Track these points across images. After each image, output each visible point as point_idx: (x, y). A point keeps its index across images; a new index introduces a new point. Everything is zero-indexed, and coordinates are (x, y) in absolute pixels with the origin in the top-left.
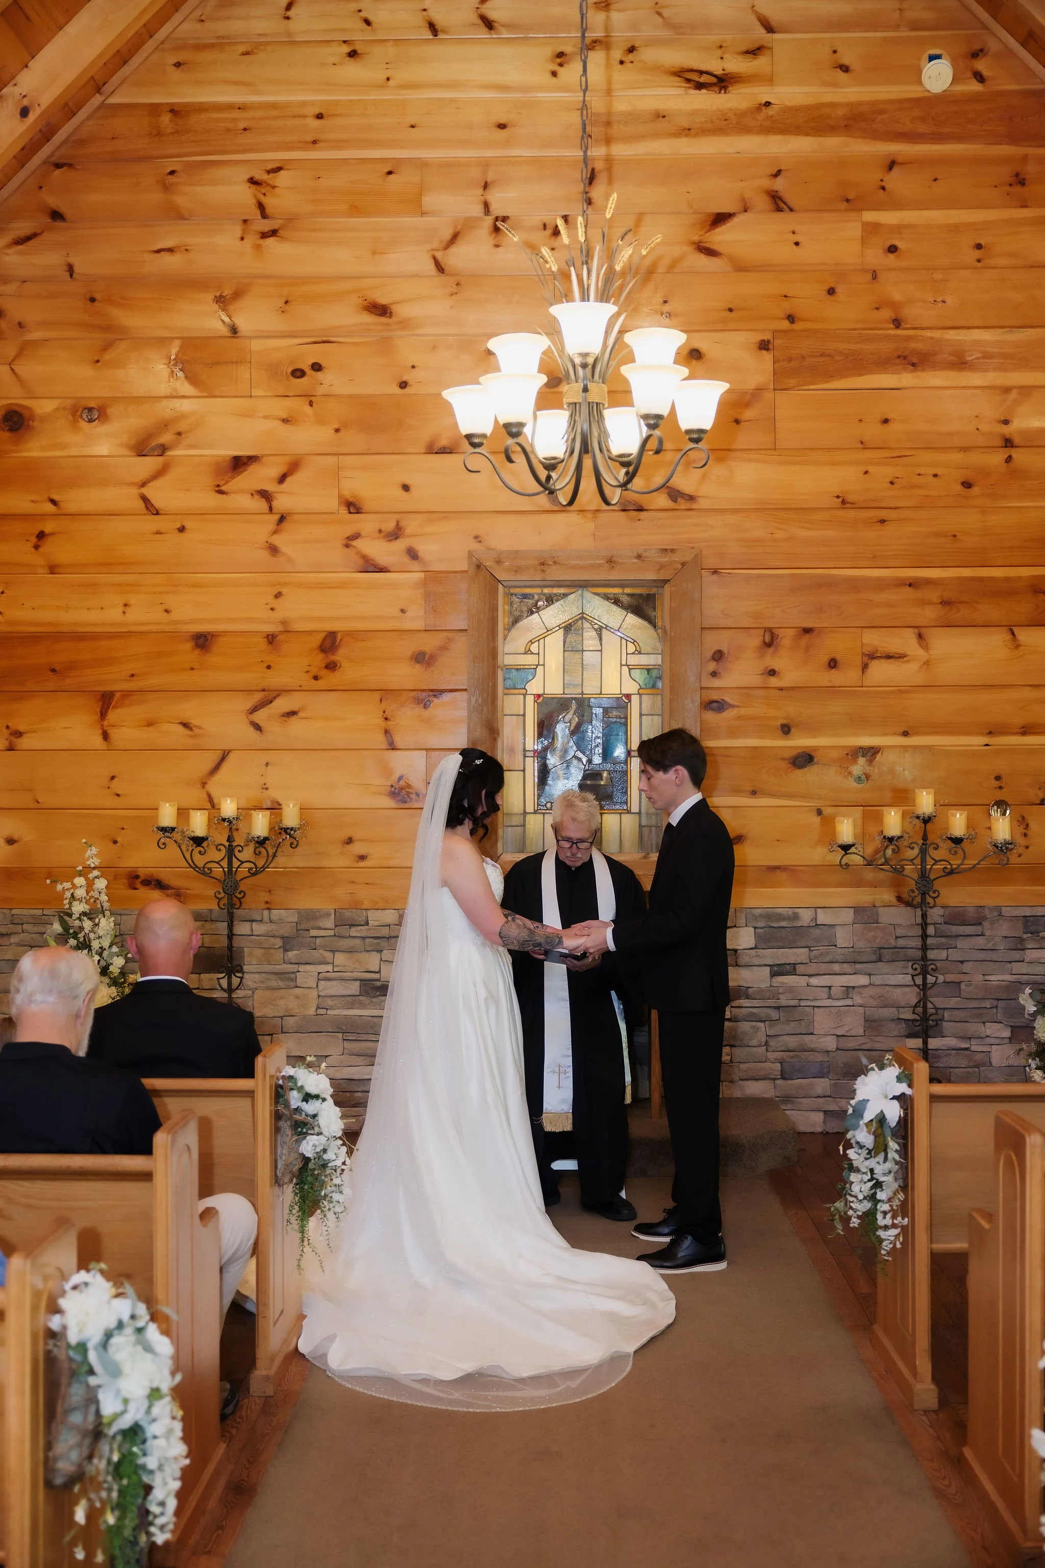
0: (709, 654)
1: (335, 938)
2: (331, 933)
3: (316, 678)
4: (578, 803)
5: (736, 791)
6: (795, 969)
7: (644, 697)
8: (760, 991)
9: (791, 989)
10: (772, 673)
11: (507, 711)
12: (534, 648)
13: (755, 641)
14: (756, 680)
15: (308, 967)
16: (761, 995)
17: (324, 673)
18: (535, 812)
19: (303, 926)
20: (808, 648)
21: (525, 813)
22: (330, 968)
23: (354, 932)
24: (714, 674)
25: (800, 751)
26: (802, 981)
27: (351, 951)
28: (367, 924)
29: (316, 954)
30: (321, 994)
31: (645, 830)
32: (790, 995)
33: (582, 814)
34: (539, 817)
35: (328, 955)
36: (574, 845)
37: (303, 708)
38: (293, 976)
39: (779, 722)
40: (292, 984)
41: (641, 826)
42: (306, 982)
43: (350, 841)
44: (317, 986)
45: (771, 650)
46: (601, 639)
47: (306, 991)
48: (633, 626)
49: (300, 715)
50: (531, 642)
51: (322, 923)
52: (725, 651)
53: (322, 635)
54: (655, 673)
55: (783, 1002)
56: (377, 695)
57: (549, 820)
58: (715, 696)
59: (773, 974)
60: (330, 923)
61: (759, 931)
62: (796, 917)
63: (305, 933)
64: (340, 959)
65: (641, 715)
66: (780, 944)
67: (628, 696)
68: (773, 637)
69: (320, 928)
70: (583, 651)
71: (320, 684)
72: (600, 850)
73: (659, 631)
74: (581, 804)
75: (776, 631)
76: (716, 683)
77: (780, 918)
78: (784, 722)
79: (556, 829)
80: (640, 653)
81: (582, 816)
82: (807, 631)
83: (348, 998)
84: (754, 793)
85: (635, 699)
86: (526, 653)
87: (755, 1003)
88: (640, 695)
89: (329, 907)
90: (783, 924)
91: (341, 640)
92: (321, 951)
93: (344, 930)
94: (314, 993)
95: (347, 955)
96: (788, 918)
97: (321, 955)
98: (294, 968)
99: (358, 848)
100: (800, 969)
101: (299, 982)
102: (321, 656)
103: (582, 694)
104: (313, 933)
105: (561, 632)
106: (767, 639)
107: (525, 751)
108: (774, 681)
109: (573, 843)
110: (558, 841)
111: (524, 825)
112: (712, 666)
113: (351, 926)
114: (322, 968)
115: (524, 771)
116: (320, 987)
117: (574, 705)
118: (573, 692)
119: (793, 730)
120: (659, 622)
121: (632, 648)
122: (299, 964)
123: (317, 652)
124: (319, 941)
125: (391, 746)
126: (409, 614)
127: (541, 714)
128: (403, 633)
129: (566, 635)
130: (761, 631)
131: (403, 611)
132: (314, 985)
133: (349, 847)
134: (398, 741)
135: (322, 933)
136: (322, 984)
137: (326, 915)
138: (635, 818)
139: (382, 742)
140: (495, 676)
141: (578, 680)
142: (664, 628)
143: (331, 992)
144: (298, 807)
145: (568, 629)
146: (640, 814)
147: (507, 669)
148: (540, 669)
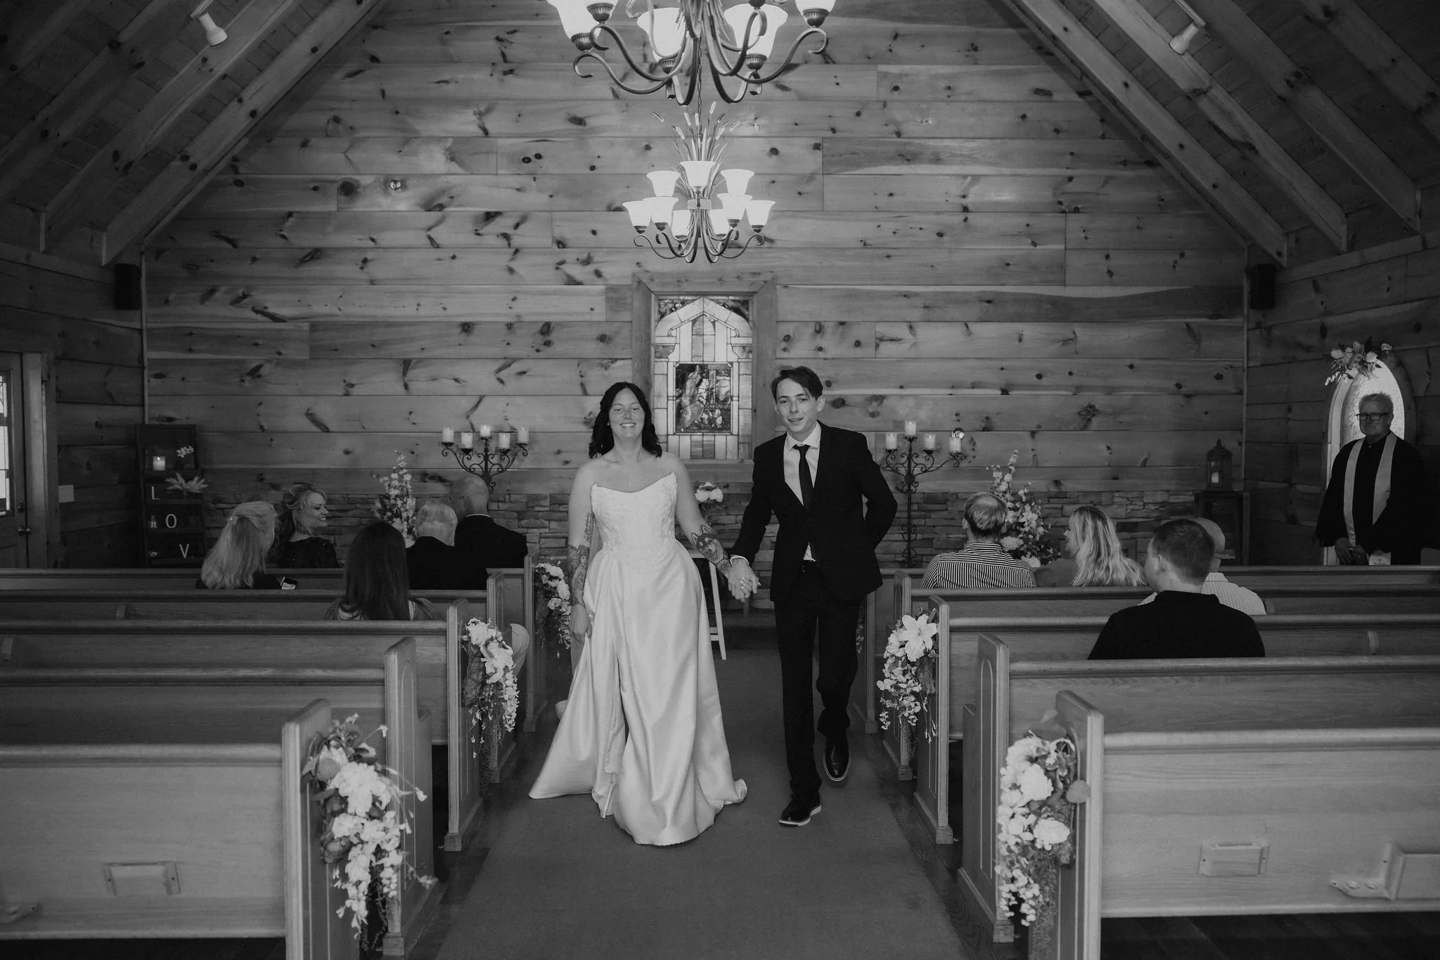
0: (781, 338)
1: (550, 513)
2: (548, 509)
3: (538, 351)
7: (741, 364)
10: (820, 349)
11: (657, 372)
12: (673, 333)
13: (811, 330)
14: (811, 354)
15: (534, 530)
17: (542, 348)
18: (674, 434)
19: (530, 505)
20: (842, 334)
21: (668, 435)
22: (547, 530)
24: (785, 350)
25: (837, 397)
27: (560, 520)
29: (538, 522)
30: (542, 546)
31: (741, 446)
35: (547, 523)
37: (530, 370)
41: (739, 443)
43: (559, 452)
44: (539, 542)
45: (819, 335)
46: (715, 328)
48: (735, 320)
49: (528, 373)
50: (672, 330)
51: (542, 503)
52: (792, 335)
53: (541, 324)
54: (748, 349)
56: (576, 362)
60: (547, 503)
63: (531, 509)
64: (554, 525)
65: (739, 375)
67: (732, 363)
68: (821, 327)
69: (541, 506)
70: (703, 335)
71: (541, 354)
73: (751, 323)
75: (823, 323)
76: (785, 355)
80: (739, 336)
82: (842, 323)
83: (559, 549)
85: (735, 365)
86: (668, 336)
88: (739, 362)
89: (546, 492)
91: (553, 327)
92: (542, 520)
93: (553, 507)
94: (537, 546)
95: (558, 522)
97: (542, 522)
99: (563, 457)
102: (542, 337)
103: (703, 361)
104: (537, 509)
105: (690, 323)
106: (818, 329)
107: (668, 397)
108: (821, 354)
112: (784, 345)
113: (560, 505)
116: (541, 542)
117: (698, 369)
118: (697, 361)
119: (833, 385)
120: (751, 319)
121: (734, 334)
122: (528, 528)
123: (538, 335)
124: (540, 514)
125: (585, 393)
126: (596, 311)
127: (677, 374)
128: (591, 323)
129: (693, 326)
130: (814, 324)
131: (592, 309)
132: (537, 541)
133: (558, 456)
134: (589, 391)
135: (541, 509)
136: (543, 540)
137: (546, 498)
138: (736, 437)
139: (579, 390)
140: (649, 350)
141: (701, 354)
142: (753, 322)
143: (547, 545)
144: (527, 431)
145: (694, 322)
146: (738, 435)
147: (657, 346)
148: (677, 346)
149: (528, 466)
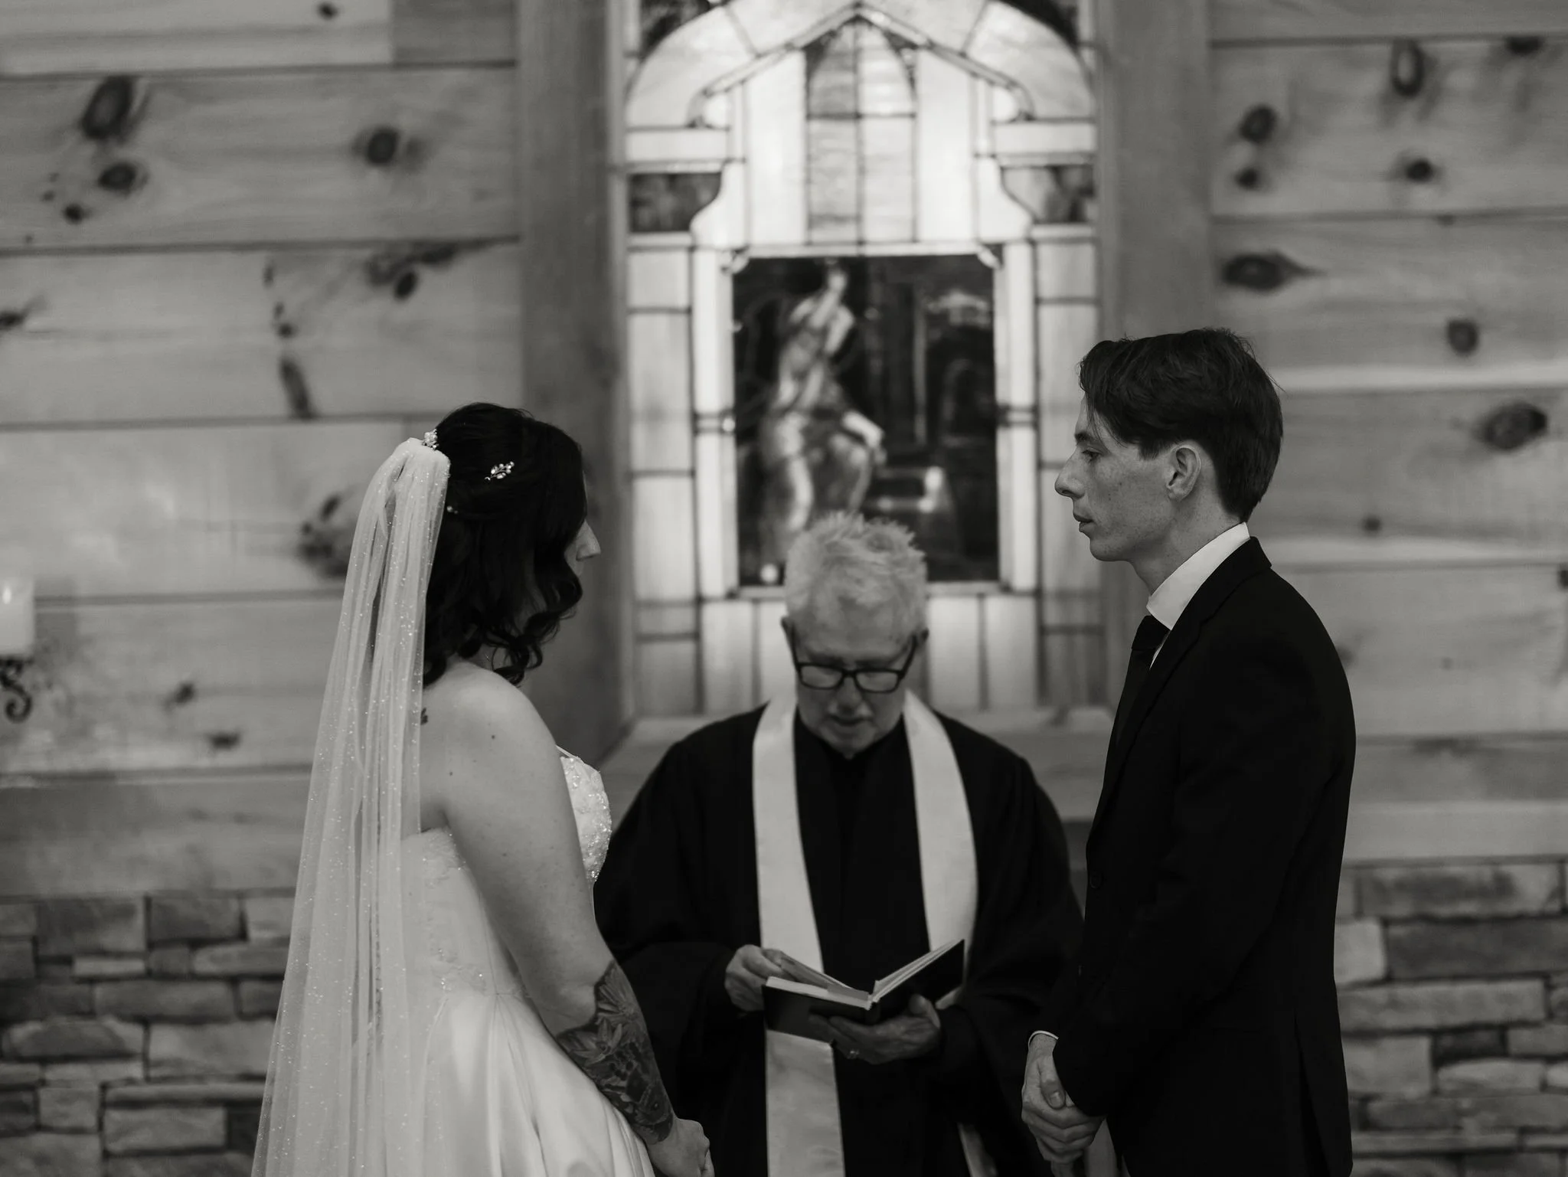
0: (1234, 117)
1: (152, 985)
2: (137, 966)
3: (74, 214)
4: (859, 551)
5: (1321, 523)
6: (1503, 1040)
7: (1046, 252)
8: (1404, 1107)
9: (1489, 1098)
10: (1420, 171)
11: (638, 296)
12: (716, 110)
13: (1372, 82)
14: (1377, 195)
15: (71, 1071)
16: (1408, 1118)
17: (92, 198)
18: (731, 596)
19: (52, 949)
20: (1524, 99)
21: (699, 601)
22: (135, 1070)
23: (204, 962)
24: (1249, 179)
25: (1507, 399)
26: (1529, 1074)
27: (196, 1019)
28: (242, 935)
29: (90, 1030)
30: (116, 1147)
31: (1055, 643)
32: (1491, 1118)
33: (872, 584)
34: (742, 611)
35: (130, 1034)
36: (849, 681)
37: (38, 305)
38: (26, 1097)
39: (1439, 320)
40: (28, 1120)
41: (1042, 631)
42: (65, 1116)
43: (186, 693)
44: (101, 1125)
45: (1412, 106)
46: (912, 81)
47: (67, 1141)
48: (1007, 42)
49: (33, 323)
50: (707, 93)
51: (109, 939)
52: (1280, 107)
53: (87, 89)
54: (1074, 179)
55: (1473, 1136)
56: (257, 262)
57: (774, 613)
58: (1254, 245)
59: (1440, 1059)
60: (132, 936)
61: (1397, 931)
62: (1503, 887)
63: (55, 970)
64: (166, 1043)
65: (1037, 301)
66: (1459, 967)
67: (997, 249)
68: (1422, 63)
69: (103, 953)
70: (858, 116)
71: (88, 232)
72: (925, 698)
73: (1087, 55)
74: (870, 557)
75: (1429, 48)
76: (1253, 204)
77: (1455, 888)
78: (1458, 314)
79: (793, 631)
80: (1029, 118)
81: (868, 594)
82: (1522, 47)
83: (194, 1160)
84: (1372, 526)
85: (1018, 258)
86: (692, 125)
87: (1392, 1142)
88: (1032, 243)
89: (133, 887)
90: (1468, 908)
91: (146, 101)
92: (111, 1022)
93: (174, 959)
94: (91, 1147)
95: (187, 1033)
96: (1479, 892)
97: (110, 1032)
98: (32, 1071)
99: (205, 714)
100: (1520, 1039)
101: (46, 1110)
102: (89, 149)
103: (861, 243)
104: (85, 967)
105: (796, 63)
106: (1405, 71)
107: (695, 417)
108: (1423, 197)
109: (846, 674)
110: (799, 666)
111: (696, 635)
112: (1242, 155)
113: (197, 943)
114: (113, 1071)
115: (693, 473)
116: (110, 1128)
117: (837, 282)
118: (834, 242)
119: (1485, 339)
120: (1085, 28)
121: (1005, 104)
122: (44, 1061)
123: (73, 138)
124: (100, 992)
125: (302, 408)
126: (340, 21)
127: (739, 308)
128: (326, 77)
129: (810, 73)
130: (1384, 51)
131: (327, 11)
132: (90, 1121)
133: (185, 711)
134: (322, 392)
135: (109, 967)
136: (115, 1117)
137: (122, 912)
138: (1025, 608)
139: (274, 397)
140: (601, 198)
141: (848, 207)
142: (1098, 46)
143: (142, 1139)
144: (28, 595)
145: (815, 52)
146: (1038, 593)
147: (638, 180)
148: (733, 178)
149: (41, 765)
